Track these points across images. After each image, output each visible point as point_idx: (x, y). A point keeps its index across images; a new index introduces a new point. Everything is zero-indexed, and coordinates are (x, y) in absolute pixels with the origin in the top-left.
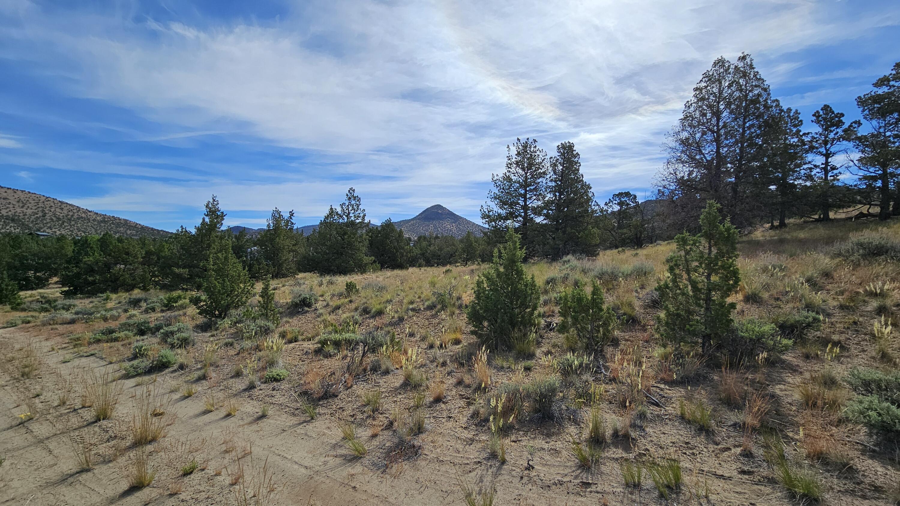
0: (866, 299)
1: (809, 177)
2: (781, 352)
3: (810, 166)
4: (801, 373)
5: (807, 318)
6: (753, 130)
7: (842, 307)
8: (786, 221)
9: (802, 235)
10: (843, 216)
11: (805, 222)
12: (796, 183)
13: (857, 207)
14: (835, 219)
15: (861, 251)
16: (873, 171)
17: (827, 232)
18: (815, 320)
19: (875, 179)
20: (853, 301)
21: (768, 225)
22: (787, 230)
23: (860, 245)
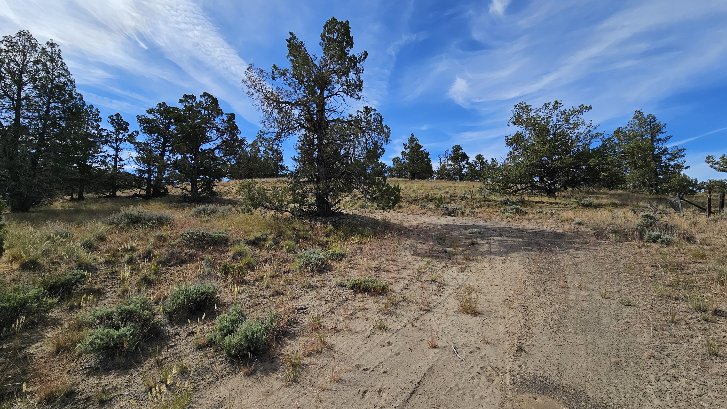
0: (123, 254)
1: (104, 163)
2: (47, 311)
3: (104, 154)
4: (62, 325)
5: (76, 275)
6: (57, 112)
7: (107, 262)
8: (85, 195)
9: (94, 207)
10: (125, 195)
11: (100, 197)
12: (93, 166)
13: (134, 189)
14: (120, 196)
15: (126, 220)
16: (144, 167)
17: (113, 205)
18: (83, 276)
19: (143, 172)
20: (114, 256)
21: (68, 198)
22: (84, 202)
23: (126, 216)
